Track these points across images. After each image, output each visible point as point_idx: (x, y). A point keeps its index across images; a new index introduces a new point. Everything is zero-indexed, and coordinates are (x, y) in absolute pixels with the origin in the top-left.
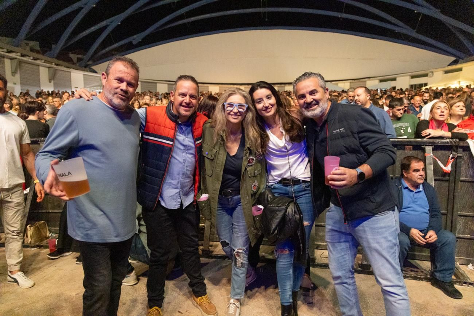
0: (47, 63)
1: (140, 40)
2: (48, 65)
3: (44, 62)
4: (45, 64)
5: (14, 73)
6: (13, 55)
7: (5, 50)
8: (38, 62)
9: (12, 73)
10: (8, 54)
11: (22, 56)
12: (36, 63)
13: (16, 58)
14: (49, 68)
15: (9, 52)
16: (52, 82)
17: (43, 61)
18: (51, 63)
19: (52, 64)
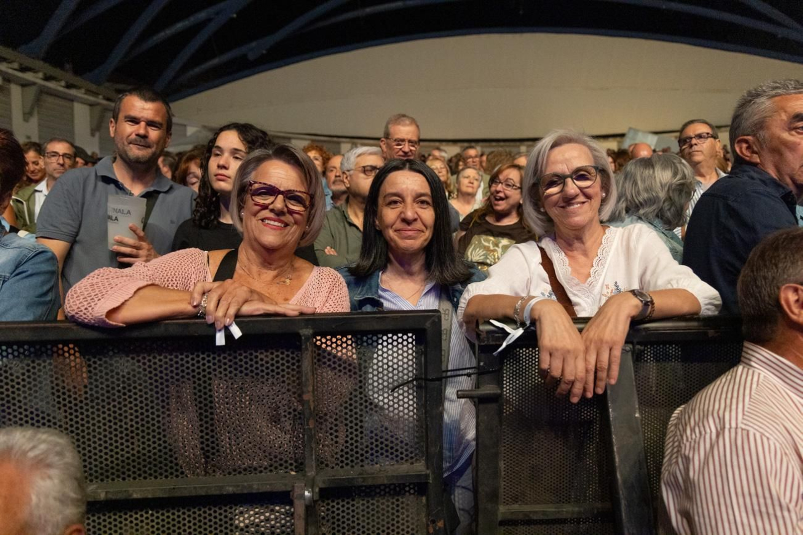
0: (90, 95)
1: (264, 52)
2: (92, 99)
3: (86, 94)
4: (86, 97)
5: (27, 116)
6: (29, 76)
7: (16, 65)
8: (73, 92)
9: (24, 114)
10: (20, 74)
11: (47, 78)
12: (70, 95)
13: (34, 84)
14: (91, 105)
15: (23, 69)
16: (97, 135)
17: (83, 91)
18: (96, 94)
19: (97, 97)
